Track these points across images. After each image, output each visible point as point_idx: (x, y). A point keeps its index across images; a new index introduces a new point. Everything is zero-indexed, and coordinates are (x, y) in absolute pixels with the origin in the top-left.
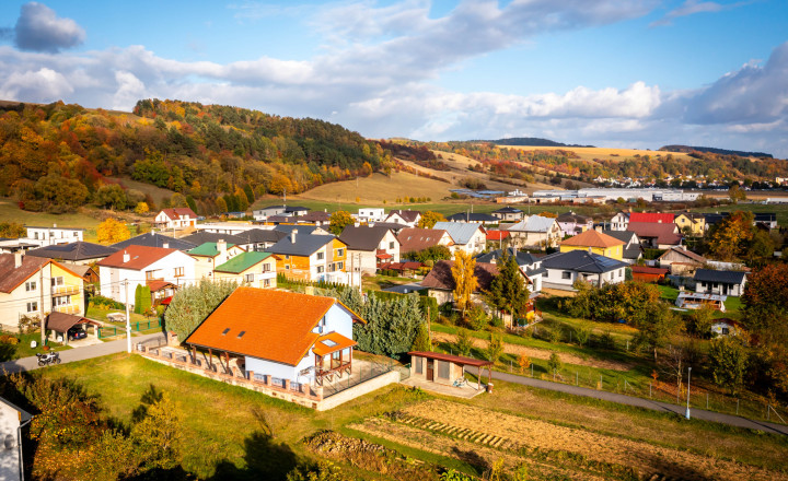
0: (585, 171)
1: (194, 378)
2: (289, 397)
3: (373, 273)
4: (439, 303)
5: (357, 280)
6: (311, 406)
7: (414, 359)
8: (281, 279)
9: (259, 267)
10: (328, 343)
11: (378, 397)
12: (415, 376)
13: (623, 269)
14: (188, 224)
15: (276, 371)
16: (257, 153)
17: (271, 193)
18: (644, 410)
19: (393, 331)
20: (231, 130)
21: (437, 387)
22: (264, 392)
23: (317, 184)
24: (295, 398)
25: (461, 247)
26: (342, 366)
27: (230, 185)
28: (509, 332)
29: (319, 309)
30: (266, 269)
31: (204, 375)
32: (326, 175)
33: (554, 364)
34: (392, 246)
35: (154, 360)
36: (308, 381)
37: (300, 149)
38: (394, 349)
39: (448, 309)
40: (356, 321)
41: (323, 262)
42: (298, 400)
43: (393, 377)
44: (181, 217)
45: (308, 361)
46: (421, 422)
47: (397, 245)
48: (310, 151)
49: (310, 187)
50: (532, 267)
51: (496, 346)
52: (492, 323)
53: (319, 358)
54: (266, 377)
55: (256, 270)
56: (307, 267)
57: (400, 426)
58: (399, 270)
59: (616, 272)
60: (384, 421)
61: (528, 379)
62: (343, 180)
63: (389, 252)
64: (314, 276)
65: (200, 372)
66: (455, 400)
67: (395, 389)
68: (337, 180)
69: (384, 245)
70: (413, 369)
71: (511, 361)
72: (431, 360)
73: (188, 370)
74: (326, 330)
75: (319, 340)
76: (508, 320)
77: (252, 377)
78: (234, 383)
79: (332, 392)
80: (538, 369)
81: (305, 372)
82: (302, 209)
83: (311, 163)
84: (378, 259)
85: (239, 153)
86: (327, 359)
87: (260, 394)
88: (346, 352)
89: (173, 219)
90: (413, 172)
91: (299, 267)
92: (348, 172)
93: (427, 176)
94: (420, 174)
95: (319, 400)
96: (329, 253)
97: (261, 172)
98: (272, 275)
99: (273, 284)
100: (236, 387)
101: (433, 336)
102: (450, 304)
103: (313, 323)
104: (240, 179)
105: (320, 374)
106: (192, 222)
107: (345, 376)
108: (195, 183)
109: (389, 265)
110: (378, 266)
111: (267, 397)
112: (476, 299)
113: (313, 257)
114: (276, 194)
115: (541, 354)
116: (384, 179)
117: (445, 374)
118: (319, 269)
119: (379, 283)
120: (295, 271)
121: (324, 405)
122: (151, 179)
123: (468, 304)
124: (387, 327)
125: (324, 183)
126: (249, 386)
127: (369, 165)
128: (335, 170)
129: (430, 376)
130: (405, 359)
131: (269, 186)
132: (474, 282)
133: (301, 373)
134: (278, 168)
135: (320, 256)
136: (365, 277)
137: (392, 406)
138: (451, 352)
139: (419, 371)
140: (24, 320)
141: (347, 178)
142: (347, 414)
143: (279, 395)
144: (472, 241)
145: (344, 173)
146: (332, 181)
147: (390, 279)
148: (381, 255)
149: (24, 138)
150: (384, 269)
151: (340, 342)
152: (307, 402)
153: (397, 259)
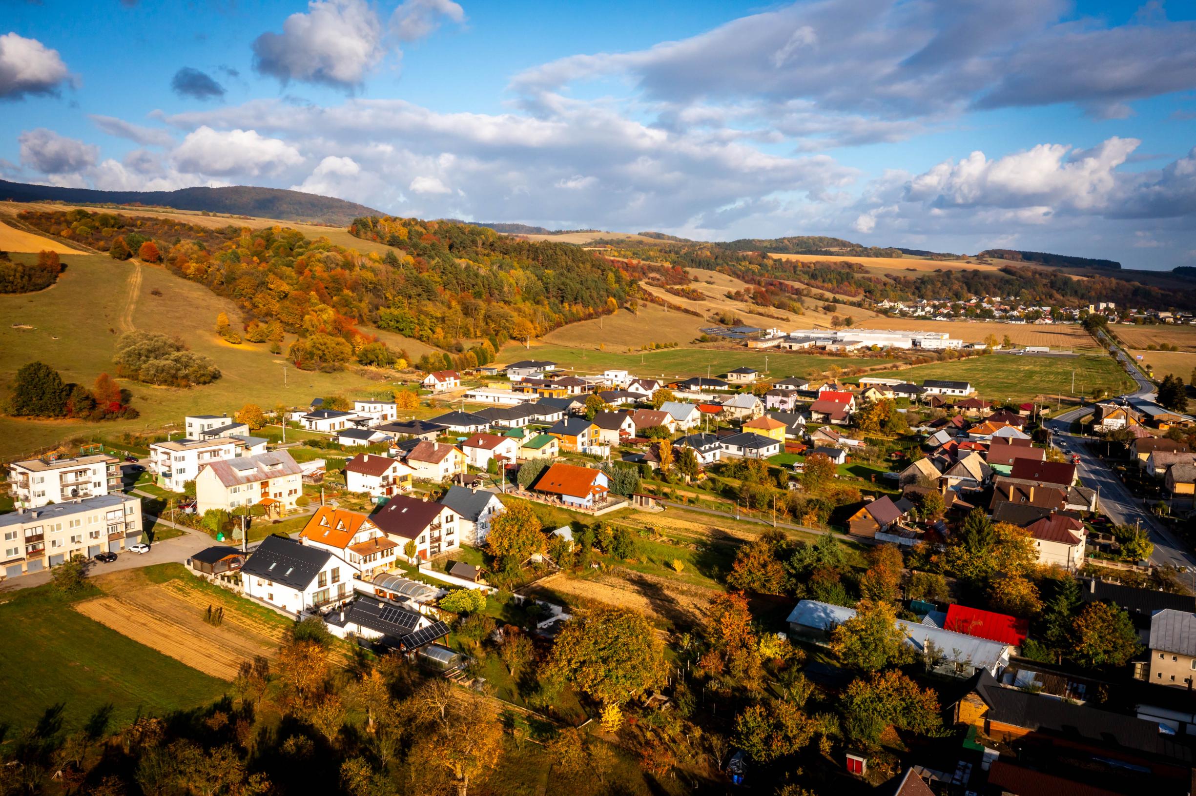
0: (870, 292)
1: (539, 504)
2: (582, 511)
3: (617, 445)
4: (653, 468)
5: (606, 452)
7: (634, 496)
8: (562, 453)
9: (549, 445)
10: (598, 489)
11: (618, 512)
12: (635, 504)
13: (777, 445)
14: (453, 385)
15: (577, 500)
16: (496, 292)
17: (514, 338)
18: (723, 517)
19: (626, 484)
20: (468, 267)
21: (644, 508)
22: (571, 509)
23: (559, 325)
25: (680, 423)
26: (603, 499)
27: (472, 330)
28: (688, 485)
29: (593, 474)
30: (552, 445)
31: (543, 503)
32: (567, 313)
33: (697, 499)
34: (630, 426)
36: (590, 504)
37: (540, 283)
38: (626, 492)
39: (658, 471)
40: (609, 480)
41: (585, 439)
42: (586, 512)
43: (625, 504)
44: (447, 379)
45: (590, 497)
46: (634, 520)
47: (633, 425)
48: (550, 286)
49: (552, 329)
50: (713, 446)
51: (674, 491)
52: (679, 480)
53: (594, 495)
54: (572, 503)
55: (547, 447)
56: (575, 442)
57: (627, 521)
58: (634, 443)
59: (771, 447)
60: (621, 520)
61: (685, 505)
62: (586, 319)
63: (628, 430)
64: (580, 449)
65: (541, 501)
66: (650, 513)
67: (625, 509)
68: (580, 320)
69: (624, 425)
70: (634, 501)
71: (680, 499)
72: (641, 497)
73: (533, 500)
74: (596, 484)
75: (593, 487)
76: (688, 478)
77: (566, 503)
78: (558, 505)
79: (599, 509)
80: (691, 501)
81: (589, 501)
82: (549, 363)
83: (552, 300)
84: (620, 435)
85: (478, 295)
86: (597, 496)
88: (605, 493)
89: (440, 381)
90: (662, 303)
91: (570, 442)
92: (591, 310)
93: (678, 308)
94: (671, 307)
95: (595, 512)
96: (589, 434)
97: (505, 317)
98: (556, 449)
99: (556, 454)
100: (560, 507)
101: (644, 485)
102: (658, 469)
103: (591, 481)
104: (482, 324)
105: (594, 502)
106: (456, 384)
107: (605, 504)
108: (438, 330)
109: (627, 439)
110: (621, 440)
112: (671, 466)
113: (580, 436)
114: (519, 340)
115: (692, 495)
116: (630, 316)
117: (647, 503)
118: (583, 444)
119: (621, 452)
120: (568, 445)
121: (598, 514)
122: (397, 327)
123: (669, 469)
124: (623, 482)
125: (566, 323)
126: (565, 507)
127: (614, 301)
128: (578, 309)
129: (641, 504)
130: (631, 497)
131: (511, 331)
132: (671, 458)
133: (587, 501)
134: (519, 310)
135: (583, 436)
136: (612, 448)
137: (624, 514)
138: (654, 494)
139: (637, 502)
140: (444, 477)
141: (590, 316)
142: (606, 517)
144: (690, 418)
145: (587, 312)
146: (574, 321)
147: (628, 449)
148: (623, 432)
150: (625, 442)
151: (602, 489)
152: (591, 513)
153: (633, 436)
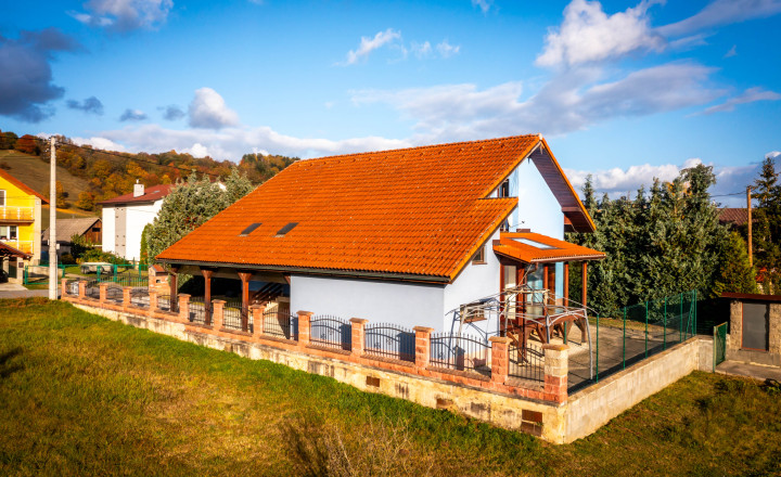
2: (425, 394)
6: (515, 422)
7: (737, 310)
19: (659, 252)
22: (339, 377)
24: (448, 392)
31: (184, 337)
35: (92, 311)
54: (346, 331)
73: (151, 327)
77: (305, 332)
78: (255, 354)
87: (328, 384)
95: (553, 401)
100: (261, 363)
111: (349, 392)
126: (296, 360)
143: (390, 385)
149: (130, 172)
152: (501, 407)
